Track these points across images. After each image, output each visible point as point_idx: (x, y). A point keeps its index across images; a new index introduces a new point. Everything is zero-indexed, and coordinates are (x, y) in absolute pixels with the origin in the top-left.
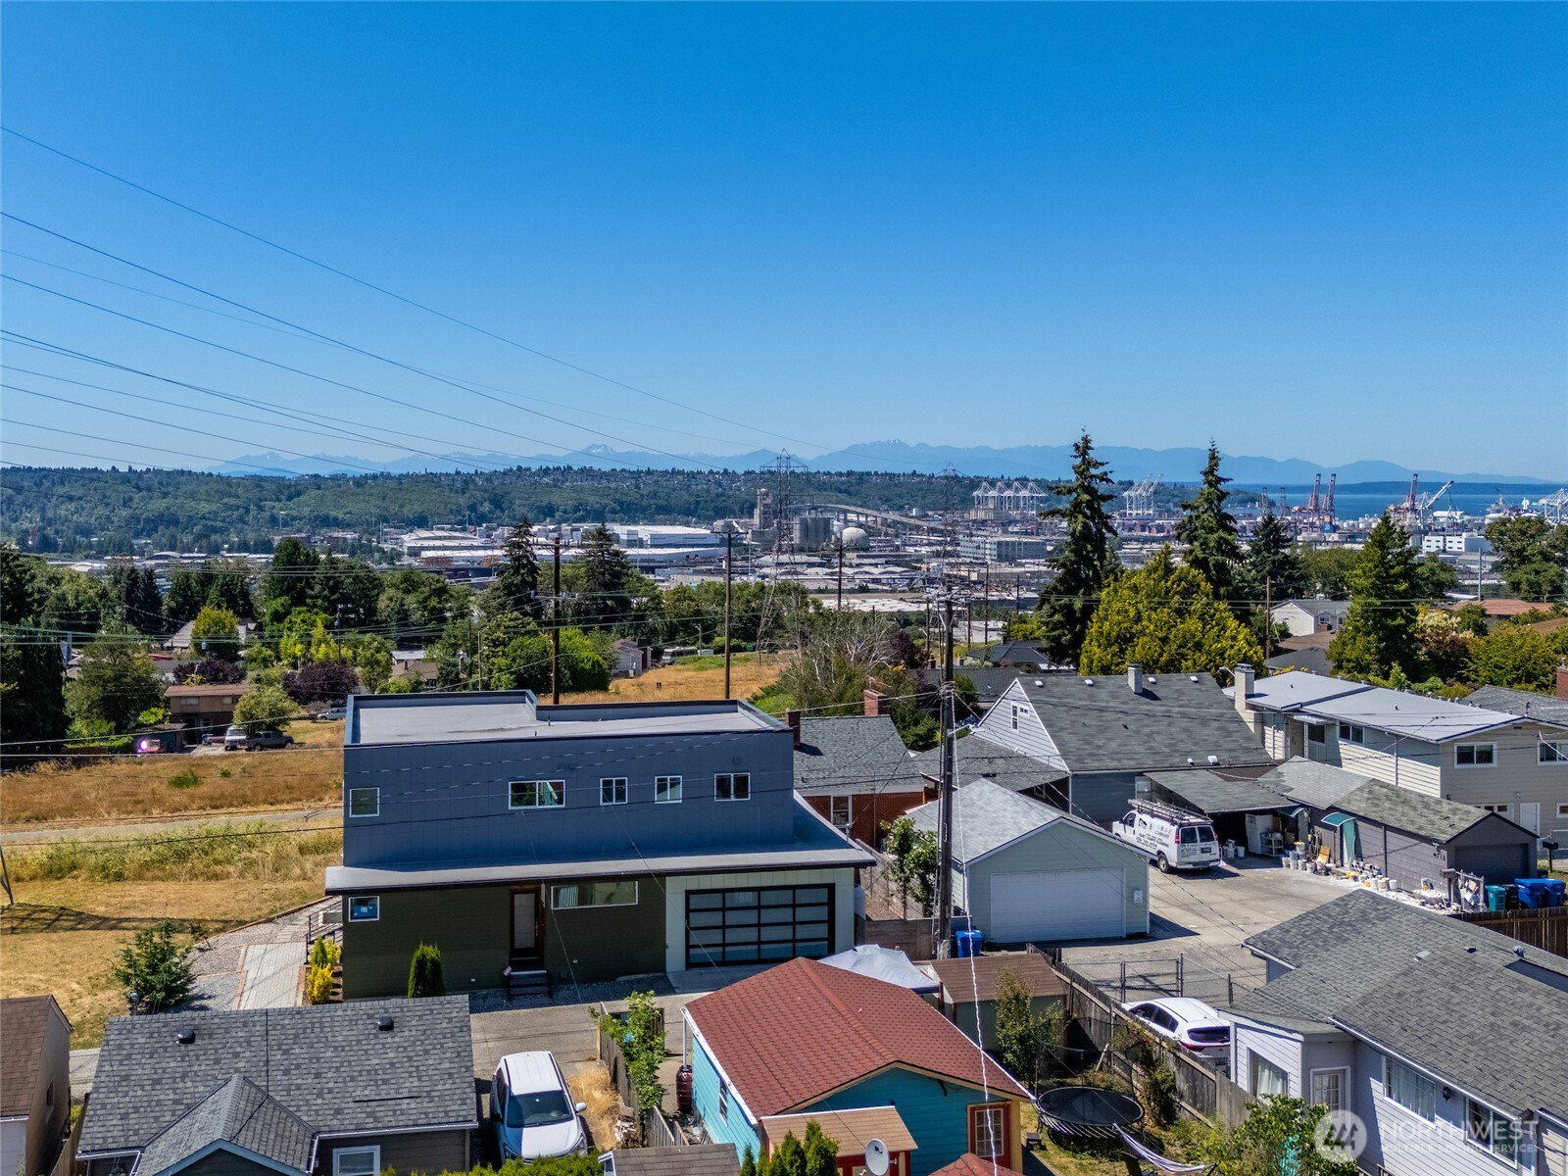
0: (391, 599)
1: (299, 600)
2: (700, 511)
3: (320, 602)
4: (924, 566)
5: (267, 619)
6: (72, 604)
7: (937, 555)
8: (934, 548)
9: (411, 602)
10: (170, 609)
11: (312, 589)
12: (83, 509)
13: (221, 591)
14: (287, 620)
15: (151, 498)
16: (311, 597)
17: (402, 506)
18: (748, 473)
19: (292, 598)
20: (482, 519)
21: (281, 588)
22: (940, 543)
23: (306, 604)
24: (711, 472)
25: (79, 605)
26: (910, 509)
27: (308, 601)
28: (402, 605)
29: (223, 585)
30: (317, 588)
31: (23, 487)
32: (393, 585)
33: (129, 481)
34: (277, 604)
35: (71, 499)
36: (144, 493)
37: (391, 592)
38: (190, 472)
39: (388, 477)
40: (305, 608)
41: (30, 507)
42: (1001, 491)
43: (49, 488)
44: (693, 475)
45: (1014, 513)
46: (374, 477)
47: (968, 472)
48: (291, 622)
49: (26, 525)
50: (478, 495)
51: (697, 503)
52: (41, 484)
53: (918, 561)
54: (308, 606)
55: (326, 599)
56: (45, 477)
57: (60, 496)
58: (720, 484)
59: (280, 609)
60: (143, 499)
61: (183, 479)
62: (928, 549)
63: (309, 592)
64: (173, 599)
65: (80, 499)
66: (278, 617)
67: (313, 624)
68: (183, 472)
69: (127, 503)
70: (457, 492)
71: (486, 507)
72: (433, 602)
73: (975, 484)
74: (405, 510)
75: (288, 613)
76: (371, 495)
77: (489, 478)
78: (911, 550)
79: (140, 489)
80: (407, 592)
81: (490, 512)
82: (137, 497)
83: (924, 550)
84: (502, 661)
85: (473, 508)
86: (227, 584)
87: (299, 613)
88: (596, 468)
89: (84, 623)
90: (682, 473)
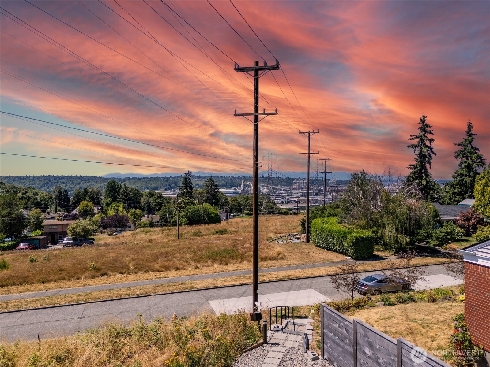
0: (145, 199)
1: (115, 199)
2: (227, 186)
3: (122, 200)
4: (285, 198)
5: (104, 205)
6: (39, 201)
7: (287, 195)
8: (286, 194)
9: (151, 200)
10: (73, 202)
11: (119, 196)
12: (67, 185)
13: (90, 197)
14: (111, 205)
15: (85, 183)
16: (119, 199)
17: (151, 185)
18: (238, 177)
19: (113, 199)
20: (172, 188)
21: (109, 196)
22: (287, 193)
23: (117, 201)
24: (229, 177)
25: (41, 201)
26: (278, 186)
27: (118, 200)
28: (148, 201)
29: (90, 195)
30: (121, 195)
31: (51, 180)
32: (146, 195)
33: (80, 178)
34: (108, 200)
35: (64, 183)
36: (83, 182)
37: (145, 197)
38: (96, 177)
39: (148, 178)
40: (117, 202)
41: (53, 185)
42: (300, 181)
43: (58, 180)
44: (225, 177)
45: (303, 186)
46: (144, 178)
47: (291, 177)
48: (112, 206)
49: (52, 190)
50: (171, 182)
51: (227, 184)
52: (56, 179)
53: (283, 197)
54: (118, 201)
55: (124, 199)
56: (57, 178)
57: (61, 182)
58: (232, 180)
59: (109, 202)
60: (83, 183)
61: (94, 178)
62: (285, 194)
63: (118, 197)
64: (74, 199)
65: (66, 183)
66: (108, 205)
67: (119, 207)
68: (94, 177)
69: (79, 184)
70: (165, 181)
71: (173, 185)
72: (159, 200)
73: (293, 179)
74: (152, 186)
75: (111, 203)
76: (143, 182)
77: (174, 178)
78: (280, 194)
79: (82, 181)
80: (150, 197)
81: (174, 186)
82: (81, 183)
83: (284, 194)
84: (183, 214)
85: (169, 185)
86: (92, 195)
87: (115, 203)
88: (201, 176)
89: (43, 207)
90: (222, 177)
